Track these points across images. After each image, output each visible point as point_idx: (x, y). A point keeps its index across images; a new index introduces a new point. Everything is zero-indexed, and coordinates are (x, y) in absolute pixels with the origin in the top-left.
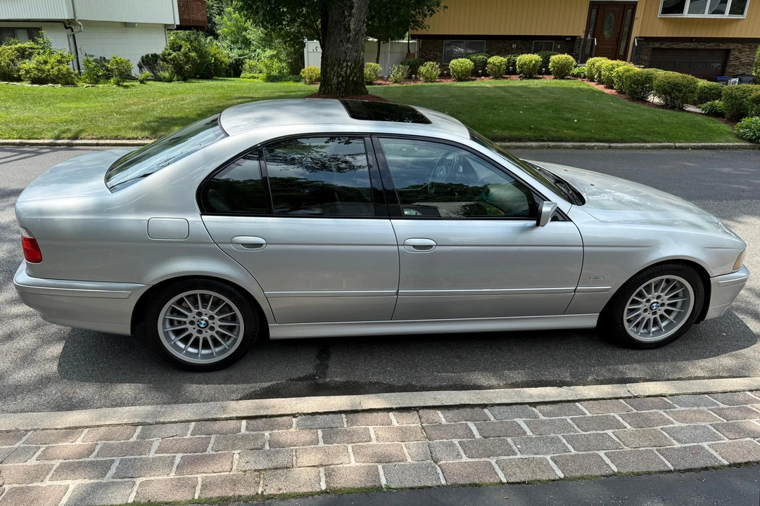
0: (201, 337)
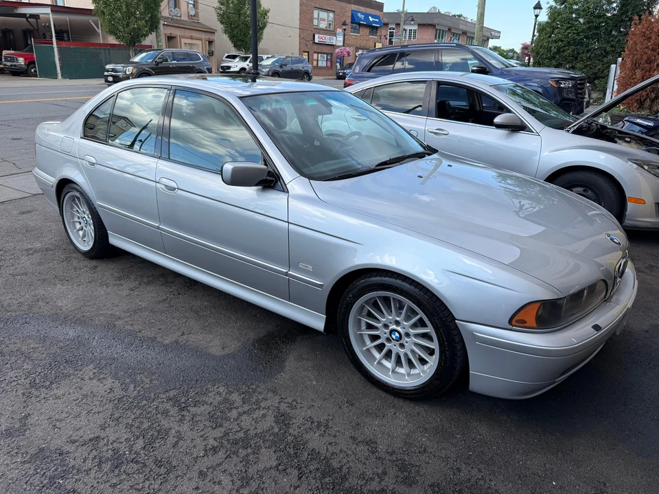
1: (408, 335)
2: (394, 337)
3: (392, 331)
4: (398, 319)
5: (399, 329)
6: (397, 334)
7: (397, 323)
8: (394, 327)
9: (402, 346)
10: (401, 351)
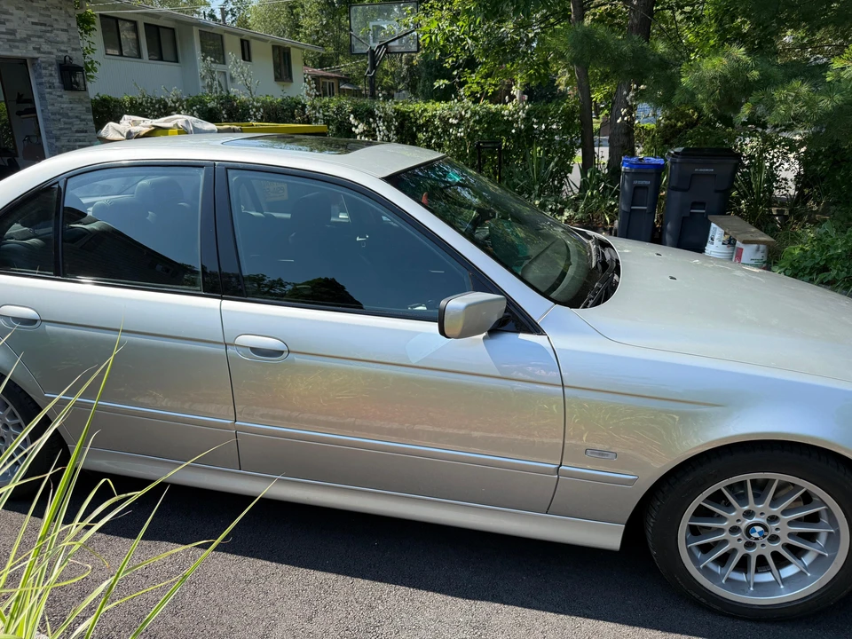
1: (773, 519)
2: (755, 535)
3: (750, 528)
4: (746, 508)
5: (755, 520)
6: (759, 529)
7: (749, 514)
8: (748, 522)
9: (774, 539)
10: (777, 546)
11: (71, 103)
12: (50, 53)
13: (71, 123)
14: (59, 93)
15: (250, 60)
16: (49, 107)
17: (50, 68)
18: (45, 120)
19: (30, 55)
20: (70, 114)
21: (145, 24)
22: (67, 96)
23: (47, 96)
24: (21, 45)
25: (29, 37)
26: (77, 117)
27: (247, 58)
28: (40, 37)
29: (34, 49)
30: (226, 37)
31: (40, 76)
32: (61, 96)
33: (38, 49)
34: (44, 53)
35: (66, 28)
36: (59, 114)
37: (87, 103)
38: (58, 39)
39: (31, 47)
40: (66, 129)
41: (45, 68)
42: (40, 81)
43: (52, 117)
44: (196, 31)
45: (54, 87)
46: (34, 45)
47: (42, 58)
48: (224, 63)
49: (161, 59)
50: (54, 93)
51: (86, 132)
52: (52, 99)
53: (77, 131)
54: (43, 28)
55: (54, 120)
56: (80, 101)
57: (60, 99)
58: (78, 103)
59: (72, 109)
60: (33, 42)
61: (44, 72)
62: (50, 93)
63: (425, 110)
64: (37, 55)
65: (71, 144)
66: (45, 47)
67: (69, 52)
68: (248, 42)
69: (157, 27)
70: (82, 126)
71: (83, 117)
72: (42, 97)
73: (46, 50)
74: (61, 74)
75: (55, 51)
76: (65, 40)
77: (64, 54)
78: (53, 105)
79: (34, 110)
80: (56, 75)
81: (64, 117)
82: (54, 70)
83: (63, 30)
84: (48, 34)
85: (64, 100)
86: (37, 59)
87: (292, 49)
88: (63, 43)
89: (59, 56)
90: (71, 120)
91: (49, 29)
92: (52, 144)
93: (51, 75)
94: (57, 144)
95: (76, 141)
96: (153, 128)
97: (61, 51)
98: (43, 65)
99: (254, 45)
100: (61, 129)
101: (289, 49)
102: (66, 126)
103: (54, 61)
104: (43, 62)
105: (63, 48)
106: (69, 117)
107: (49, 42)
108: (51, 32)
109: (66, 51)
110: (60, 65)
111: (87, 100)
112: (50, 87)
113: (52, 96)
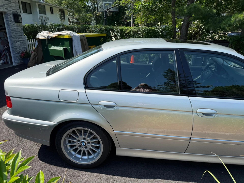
0: (80, 148)
11: (17, 27)
12: (10, 10)
13: (17, 33)
14: (13, 24)
15: (53, 13)
16: (11, 28)
17: (10, 15)
18: (9, 32)
19: (4, 11)
20: (17, 30)
21: (21, 2)
22: (16, 24)
23: (10, 24)
24: (2, 7)
25: (4, 5)
26: (19, 31)
27: (52, 13)
28: (7, 5)
29: (6, 9)
30: (46, 6)
31: (7, 18)
32: (14, 24)
33: (7, 9)
34: (8, 10)
35: (15, 2)
36: (14, 30)
37: (22, 26)
38: (13, 6)
39: (4, 8)
40: (16, 35)
41: (9, 15)
42: (7, 19)
43: (12, 31)
44: (37, 4)
45: (12, 22)
46: (5, 8)
47: (8, 12)
48: (46, 14)
49: (27, 13)
50: (12, 23)
51: (21, 36)
52: (12, 25)
53: (19, 36)
54: (8, 2)
55: (12, 32)
56: (20, 26)
57: (14, 25)
58: (19, 27)
59: (17, 28)
60: (5, 7)
61: (9, 16)
62: (11, 23)
63: (127, 29)
64: (6, 11)
65: (17, 40)
66: (9, 8)
67: (16, 10)
68: (52, 8)
69: (25, 3)
70: (20, 34)
71: (21, 31)
72: (8, 25)
73: (9, 9)
74: (14, 17)
75: (12, 9)
76: (15, 6)
77: (15, 11)
78: (12, 27)
79: (5, 29)
80: (12, 18)
81: (15, 31)
82: (12, 16)
83: (14, 3)
84: (10, 4)
85: (15, 26)
86: (6, 12)
87: (65, 10)
88: (14, 7)
89: (13, 11)
90: (17, 32)
91: (10, 2)
92: (11, 40)
93: (11, 17)
94: (13, 40)
95: (19, 39)
96: (58, 35)
97: (14, 10)
98: (8, 14)
99: (54, 9)
100: (14, 35)
101: (64, 10)
102: (16, 34)
103: (12, 13)
104: (9, 13)
105: (14, 9)
106: (17, 31)
107: (10, 7)
108: (10, 3)
109: (15, 10)
110: (13, 14)
111: (21, 26)
112: (11, 21)
113: (11, 24)
